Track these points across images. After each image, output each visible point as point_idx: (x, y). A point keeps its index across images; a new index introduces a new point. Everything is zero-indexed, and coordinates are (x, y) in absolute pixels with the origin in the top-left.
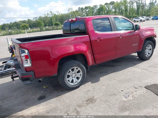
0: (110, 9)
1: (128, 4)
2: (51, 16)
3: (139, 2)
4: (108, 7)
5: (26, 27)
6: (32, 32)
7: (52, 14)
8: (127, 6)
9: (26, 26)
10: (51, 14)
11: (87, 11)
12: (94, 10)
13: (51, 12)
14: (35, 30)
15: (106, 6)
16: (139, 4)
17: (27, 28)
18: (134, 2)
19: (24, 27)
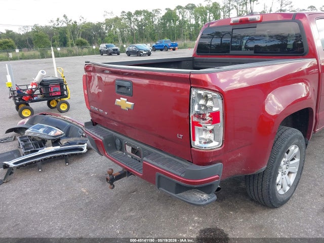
0: (185, 19)
1: (220, 11)
2: (65, 25)
3: (243, 8)
4: (183, 14)
5: (9, 46)
6: (21, 59)
7: (67, 21)
8: (219, 14)
9: (10, 44)
10: (65, 20)
11: (139, 19)
12: (154, 19)
13: (65, 16)
14: (27, 53)
15: (177, 11)
16: (241, 13)
17: (11, 48)
18: (231, 8)
19: (4, 46)
